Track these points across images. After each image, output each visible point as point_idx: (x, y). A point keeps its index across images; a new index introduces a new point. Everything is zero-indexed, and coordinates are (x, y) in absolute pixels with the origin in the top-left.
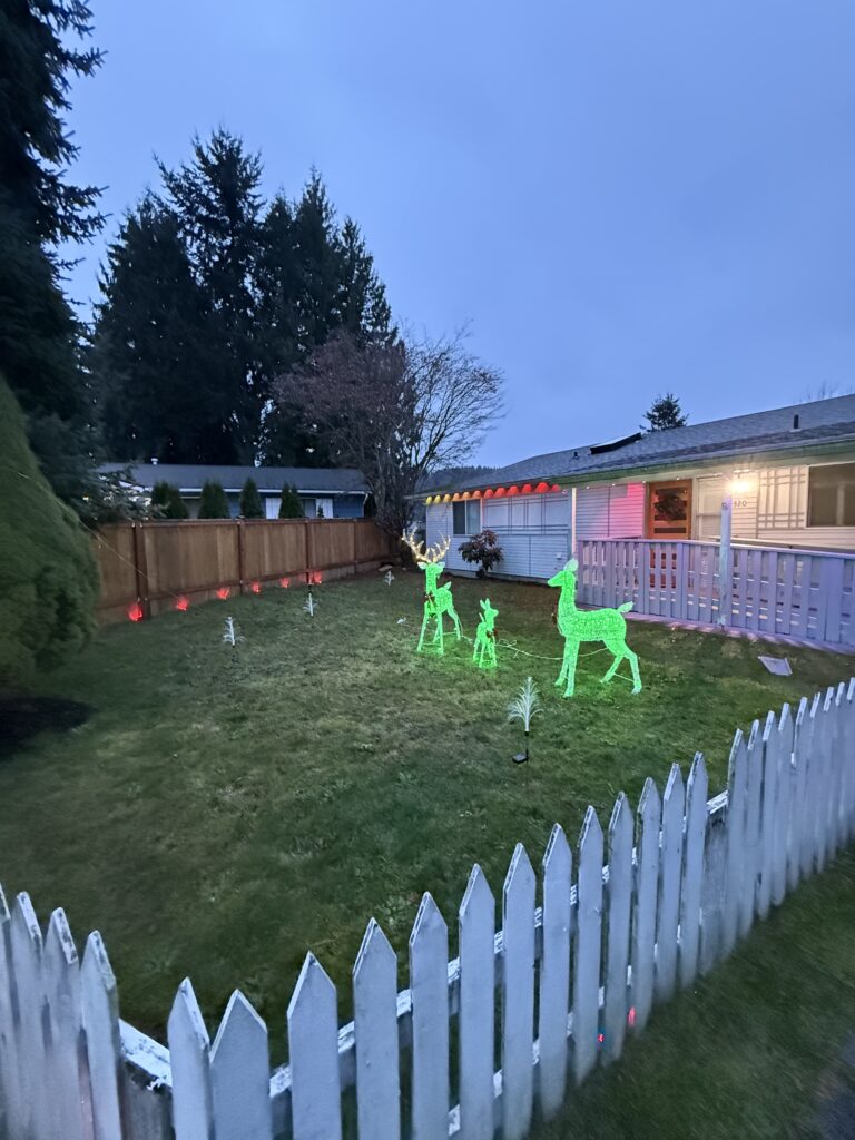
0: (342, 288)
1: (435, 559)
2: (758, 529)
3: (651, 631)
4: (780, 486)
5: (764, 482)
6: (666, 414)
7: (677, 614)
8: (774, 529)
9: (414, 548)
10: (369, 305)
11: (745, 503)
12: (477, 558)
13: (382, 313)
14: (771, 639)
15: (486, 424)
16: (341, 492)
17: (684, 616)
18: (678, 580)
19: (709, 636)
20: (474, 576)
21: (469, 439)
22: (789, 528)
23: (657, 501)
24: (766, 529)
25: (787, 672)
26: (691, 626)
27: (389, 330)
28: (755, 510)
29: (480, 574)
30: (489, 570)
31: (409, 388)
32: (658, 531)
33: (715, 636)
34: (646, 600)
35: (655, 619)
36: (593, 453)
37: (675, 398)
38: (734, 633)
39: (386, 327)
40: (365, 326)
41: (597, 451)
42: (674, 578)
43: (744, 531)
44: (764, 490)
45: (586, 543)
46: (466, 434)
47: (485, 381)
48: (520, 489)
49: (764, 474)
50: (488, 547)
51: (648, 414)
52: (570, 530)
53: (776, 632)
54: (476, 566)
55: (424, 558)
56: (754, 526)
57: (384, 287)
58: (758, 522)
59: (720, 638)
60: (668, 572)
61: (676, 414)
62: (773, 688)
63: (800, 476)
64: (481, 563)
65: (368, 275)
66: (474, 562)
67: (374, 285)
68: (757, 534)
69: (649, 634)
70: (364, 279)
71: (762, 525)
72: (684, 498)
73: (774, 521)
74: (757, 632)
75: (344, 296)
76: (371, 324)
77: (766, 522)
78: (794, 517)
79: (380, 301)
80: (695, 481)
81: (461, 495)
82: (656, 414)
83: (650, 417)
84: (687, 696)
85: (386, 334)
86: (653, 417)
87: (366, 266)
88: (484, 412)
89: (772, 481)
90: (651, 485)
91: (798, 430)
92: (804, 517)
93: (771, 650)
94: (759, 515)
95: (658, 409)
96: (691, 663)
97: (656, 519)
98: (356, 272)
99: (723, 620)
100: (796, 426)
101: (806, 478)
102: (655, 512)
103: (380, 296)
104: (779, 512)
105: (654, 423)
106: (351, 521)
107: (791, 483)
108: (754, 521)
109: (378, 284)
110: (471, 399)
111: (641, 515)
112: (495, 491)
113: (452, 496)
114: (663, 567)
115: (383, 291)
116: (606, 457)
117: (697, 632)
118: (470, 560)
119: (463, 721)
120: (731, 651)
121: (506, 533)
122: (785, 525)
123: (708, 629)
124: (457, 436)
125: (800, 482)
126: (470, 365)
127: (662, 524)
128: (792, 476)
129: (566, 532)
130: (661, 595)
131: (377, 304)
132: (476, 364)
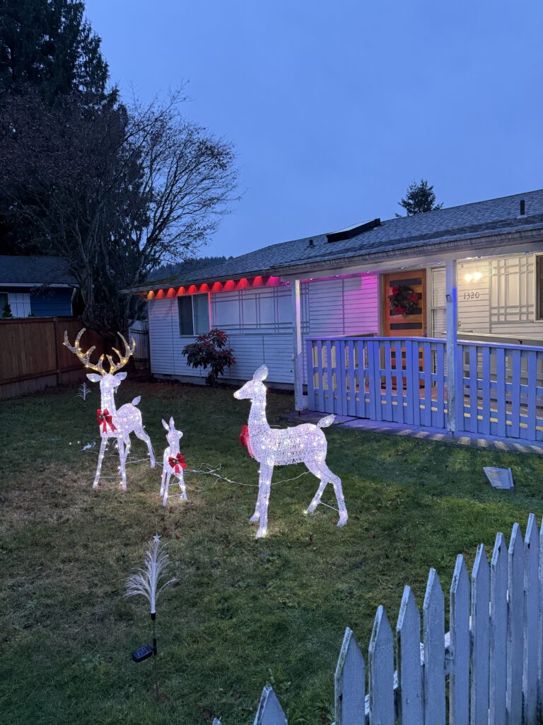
0: (47, 38)
1: (113, 369)
2: (491, 323)
3: (378, 441)
4: (510, 276)
5: (494, 272)
6: (421, 200)
7: (409, 421)
8: (506, 322)
9: (81, 355)
10: (82, 59)
11: (477, 295)
12: (204, 362)
13: (99, 71)
14: (500, 444)
15: (218, 207)
16: (39, 285)
17: (417, 423)
18: (408, 382)
19: (438, 444)
20: (203, 383)
21: (201, 225)
22: (521, 322)
23: (391, 294)
24: (499, 323)
25: (508, 484)
26: (422, 434)
27: (107, 92)
28: (487, 303)
29: (210, 380)
30: (220, 376)
31: (134, 163)
32: (394, 327)
33: (445, 444)
34: (379, 407)
35: (386, 427)
36: (329, 241)
37: (429, 186)
38: (465, 440)
39: (103, 88)
40: (77, 86)
41: (333, 238)
42: (404, 379)
43: (477, 326)
44: (495, 279)
45: (314, 342)
46: (198, 218)
47: (213, 155)
48: (251, 281)
49: (495, 263)
50: (217, 349)
51: (404, 202)
52: (295, 329)
53: (507, 437)
54: (203, 372)
55: (95, 368)
56: (488, 320)
57: (99, 40)
58: (491, 315)
59: (449, 447)
60: (398, 372)
61: (431, 201)
62: (492, 506)
63: (528, 265)
64: (209, 368)
65: (79, 24)
66: (200, 368)
67: (87, 37)
68: (491, 328)
69: (375, 445)
70: (74, 29)
71: (495, 319)
72: (419, 290)
73: (506, 314)
74: (487, 436)
75: (49, 48)
76: (86, 84)
77: (499, 315)
78: (524, 310)
79: (93, 58)
80: (429, 273)
81: (187, 288)
82: (411, 201)
83: (406, 204)
84: (398, 524)
85: (103, 97)
86: (409, 204)
87: (76, 15)
88: (215, 192)
89: (503, 271)
90: (385, 277)
91: (525, 216)
92: (533, 309)
93: (498, 458)
94: (491, 308)
95: (413, 196)
96: (412, 480)
97: (391, 314)
98: (63, 19)
99: (452, 426)
100: (522, 213)
101: (533, 268)
102: (390, 306)
103: (94, 51)
104: (511, 304)
105: (410, 211)
106: (50, 321)
107: (521, 273)
108: (488, 314)
109: (91, 36)
110: (199, 178)
111: (376, 310)
112: (223, 284)
113: (176, 289)
114: (394, 367)
115: (98, 46)
116: (341, 245)
117: (426, 440)
118: (196, 365)
119: (109, 589)
120: (458, 462)
121: (238, 332)
122: (516, 318)
123: (438, 437)
124: (186, 219)
125: (529, 272)
126: (195, 137)
127: (399, 318)
128: (520, 266)
129: (291, 331)
130: (393, 399)
131: (91, 60)
132: (202, 136)
